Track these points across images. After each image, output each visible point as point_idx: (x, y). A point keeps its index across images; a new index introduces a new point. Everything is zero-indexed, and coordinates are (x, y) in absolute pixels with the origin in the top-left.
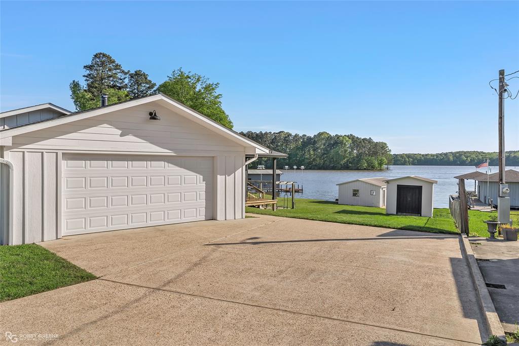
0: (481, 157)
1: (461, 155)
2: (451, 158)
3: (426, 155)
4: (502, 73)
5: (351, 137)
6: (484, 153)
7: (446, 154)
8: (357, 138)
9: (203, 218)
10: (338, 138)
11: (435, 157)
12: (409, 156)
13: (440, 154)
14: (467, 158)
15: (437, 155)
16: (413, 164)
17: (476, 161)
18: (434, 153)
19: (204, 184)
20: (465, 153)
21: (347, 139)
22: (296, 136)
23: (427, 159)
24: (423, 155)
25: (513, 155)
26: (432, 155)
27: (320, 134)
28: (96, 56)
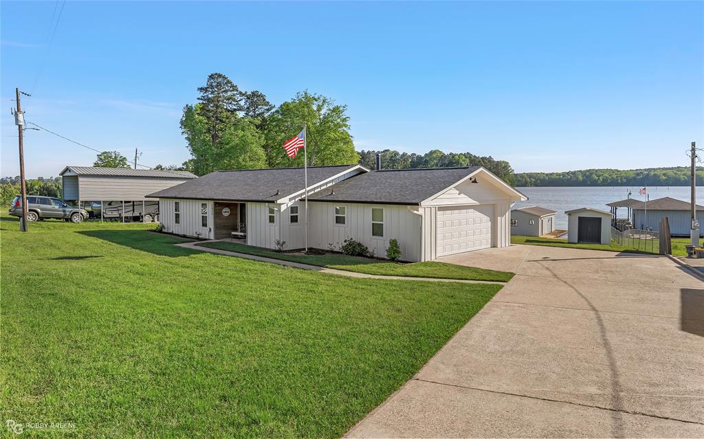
0: (615, 176)
1: (591, 174)
2: (581, 178)
3: (551, 174)
4: (693, 144)
5: (468, 156)
6: (619, 171)
7: (574, 173)
8: (475, 156)
9: (489, 246)
10: (453, 157)
11: (561, 177)
12: (530, 176)
13: (567, 173)
14: (599, 177)
15: (564, 174)
16: (536, 185)
17: (609, 181)
18: (560, 171)
19: (490, 223)
20: (597, 171)
21: (464, 158)
22: (404, 155)
23: (551, 178)
24: (547, 175)
25: (652, 173)
26: (557, 174)
27: (431, 153)
28: (211, 77)
